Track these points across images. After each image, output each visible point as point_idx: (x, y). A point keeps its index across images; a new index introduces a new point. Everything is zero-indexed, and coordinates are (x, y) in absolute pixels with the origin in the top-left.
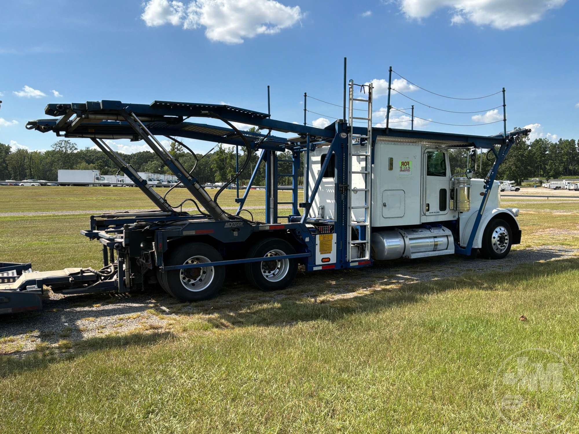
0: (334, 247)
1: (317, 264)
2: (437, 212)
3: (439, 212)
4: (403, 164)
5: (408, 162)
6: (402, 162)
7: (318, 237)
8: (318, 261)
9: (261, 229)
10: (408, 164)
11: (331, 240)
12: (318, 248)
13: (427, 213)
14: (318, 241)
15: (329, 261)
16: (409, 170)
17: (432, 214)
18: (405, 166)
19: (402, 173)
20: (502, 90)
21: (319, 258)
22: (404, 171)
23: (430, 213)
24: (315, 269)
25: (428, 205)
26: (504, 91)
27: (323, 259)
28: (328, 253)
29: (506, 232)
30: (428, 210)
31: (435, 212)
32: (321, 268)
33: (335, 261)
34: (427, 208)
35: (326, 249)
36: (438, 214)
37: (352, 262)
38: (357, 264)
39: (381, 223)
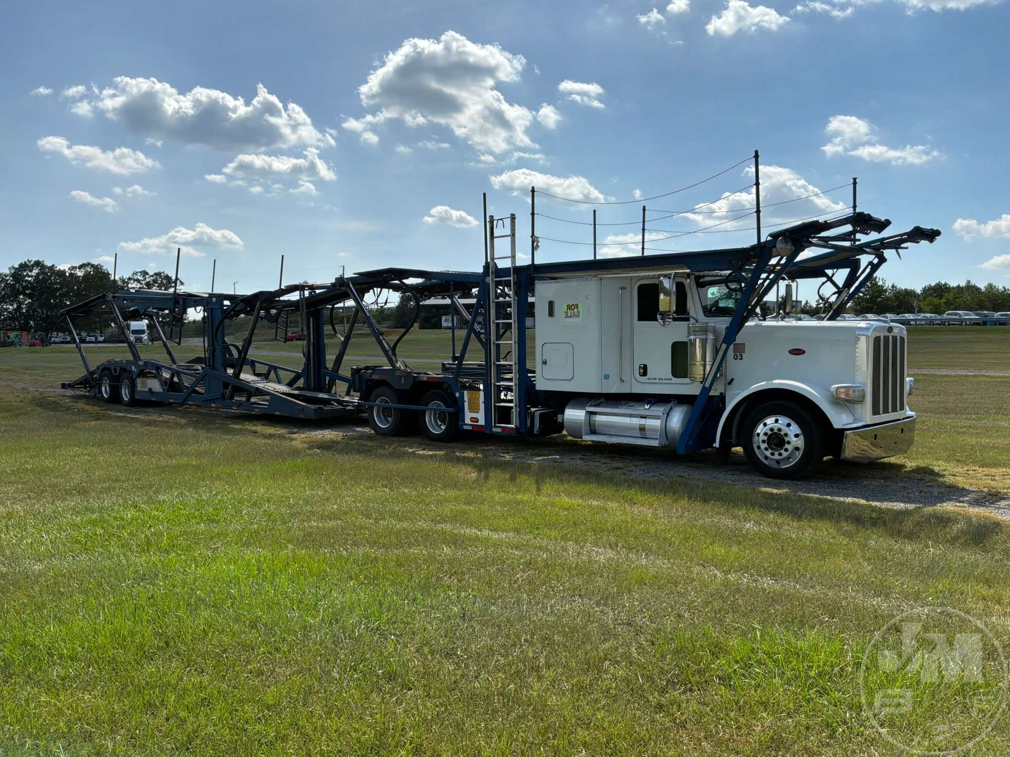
0: (482, 406)
1: (466, 422)
2: (668, 379)
3: (671, 379)
4: (569, 307)
5: (577, 305)
6: (568, 305)
7: (466, 392)
8: (468, 421)
9: (420, 379)
10: (577, 308)
11: (479, 399)
12: (466, 405)
13: (644, 379)
14: (466, 399)
15: (478, 422)
16: (578, 316)
17: (650, 381)
18: (572, 310)
19: (569, 320)
20: (753, 155)
21: (468, 416)
22: (570, 317)
23: (648, 379)
24: (465, 427)
25: (645, 367)
26: (757, 156)
27: (471, 418)
28: (476, 412)
29: (795, 429)
30: (645, 374)
31: (662, 379)
32: (470, 428)
33: (483, 424)
34: (642, 371)
35: (474, 408)
36: (669, 381)
37: (495, 427)
38: (499, 430)
39: (542, 385)
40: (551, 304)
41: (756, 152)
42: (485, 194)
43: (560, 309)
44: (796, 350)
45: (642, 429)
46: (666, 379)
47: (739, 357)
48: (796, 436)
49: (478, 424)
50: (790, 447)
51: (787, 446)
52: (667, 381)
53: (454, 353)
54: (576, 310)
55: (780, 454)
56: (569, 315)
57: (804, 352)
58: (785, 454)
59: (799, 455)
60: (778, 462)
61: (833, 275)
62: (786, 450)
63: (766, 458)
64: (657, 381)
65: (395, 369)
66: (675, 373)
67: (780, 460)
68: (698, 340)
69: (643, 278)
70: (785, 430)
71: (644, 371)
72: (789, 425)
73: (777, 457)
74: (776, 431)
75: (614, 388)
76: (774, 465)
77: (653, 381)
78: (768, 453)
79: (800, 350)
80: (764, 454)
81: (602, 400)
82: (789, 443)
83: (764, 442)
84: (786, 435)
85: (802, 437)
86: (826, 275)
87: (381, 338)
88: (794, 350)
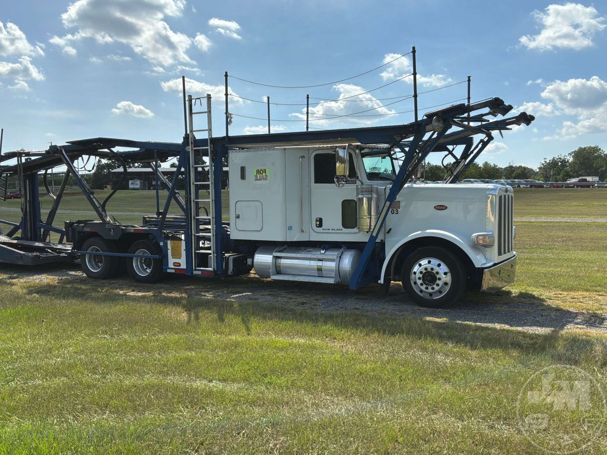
0: (184, 253)
1: (169, 267)
2: (339, 230)
3: (341, 230)
4: (258, 172)
5: (265, 170)
6: (257, 170)
7: (169, 242)
8: (171, 265)
9: (128, 231)
10: (265, 172)
11: (180, 247)
12: (170, 252)
13: (320, 230)
14: (169, 247)
15: (180, 266)
16: (266, 179)
17: (325, 231)
18: (261, 174)
19: (258, 182)
20: (412, 50)
21: (171, 261)
22: (259, 180)
23: (323, 229)
24: (169, 271)
25: (320, 220)
26: (414, 52)
27: (174, 263)
28: (178, 258)
29: (444, 268)
30: (320, 225)
31: (334, 230)
32: (173, 271)
33: (185, 267)
34: (318, 223)
35: (177, 255)
36: (340, 231)
37: (196, 270)
38: (199, 273)
39: (235, 234)
40: (243, 169)
41: (414, 48)
42: (183, 77)
43: (251, 173)
44: (440, 206)
45: (320, 269)
46: (337, 230)
47: (395, 212)
48: (445, 274)
49: (181, 267)
50: (440, 283)
51: (438, 282)
52: (338, 231)
53: (158, 210)
54: (264, 174)
55: (433, 288)
56: (258, 178)
57: (446, 208)
58: (437, 288)
59: (448, 288)
60: (431, 294)
62: (438, 285)
63: (421, 291)
64: (331, 231)
65: (105, 222)
66: (345, 224)
67: (434, 293)
68: (365, 199)
69: (319, 149)
70: (436, 269)
71: (320, 222)
72: (439, 265)
73: (430, 290)
74: (429, 270)
75: (297, 237)
76: (428, 297)
77: (327, 231)
78: (423, 288)
79: (443, 206)
80: (419, 288)
81: (285, 247)
82: (440, 279)
83: (419, 278)
84: (437, 273)
85: (449, 274)
86: (447, 150)
87: (92, 196)
88: (438, 206)
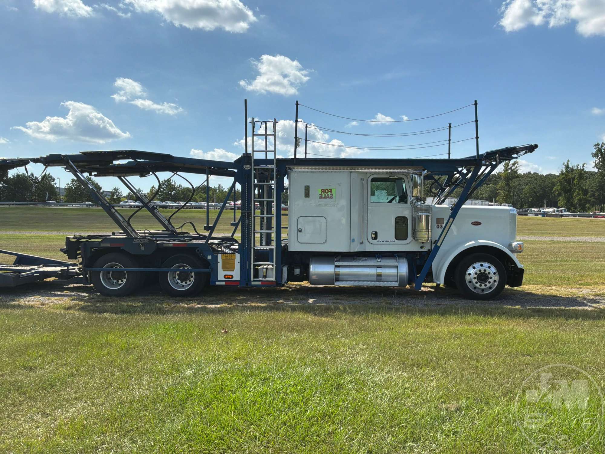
0: (237, 266)
1: (219, 279)
2: (392, 241)
3: (394, 241)
4: (323, 191)
5: (331, 190)
6: (322, 190)
7: (219, 255)
8: (221, 277)
9: (165, 245)
10: (331, 192)
11: (234, 260)
12: (220, 265)
13: (375, 241)
14: (220, 260)
16: (331, 197)
17: (380, 243)
18: (326, 193)
19: (322, 200)
20: (474, 103)
21: (221, 274)
22: (325, 198)
23: (378, 241)
24: (217, 283)
25: (376, 233)
26: (476, 104)
27: (225, 275)
28: (230, 271)
29: (493, 270)
30: (376, 238)
31: (388, 241)
32: (223, 283)
33: (238, 279)
34: (374, 236)
35: (228, 266)
36: (393, 243)
37: (254, 281)
38: (259, 283)
40: (307, 188)
41: (476, 101)
42: (246, 101)
43: (315, 192)
44: (476, 222)
45: (379, 276)
46: (391, 241)
47: (440, 226)
48: (494, 273)
49: (233, 279)
50: (491, 281)
51: (490, 280)
52: (392, 243)
53: (208, 224)
54: (329, 193)
55: (486, 285)
56: (323, 196)
57: (481, 224)
58: (488, 285)
59: (496, 284)
60: (483, 290)
61: (439, 178)
62: (489, 282)
63: (475, 288)
64: (385, 243)
65: (130, 238)
66: (397, 238)
67: (485, 289)
68: (424, 216)
69: (375, 173)
70: (488, 270)
71: (375, 236)
72: (489, 267)
73: (483, 287)
74: (482, 271)
75: (356, 248)
76: (480, 292)
77: (382, 243)
78: (478, 285)
79: (478, 222)
80: (474, 285)
81: (340, 257)
82: (491, 278)
83: (475, 278)
84: (489, 273)
85: (497, 274)
86: (434, 179)
87: (113, 211)
88: (474, 222)
